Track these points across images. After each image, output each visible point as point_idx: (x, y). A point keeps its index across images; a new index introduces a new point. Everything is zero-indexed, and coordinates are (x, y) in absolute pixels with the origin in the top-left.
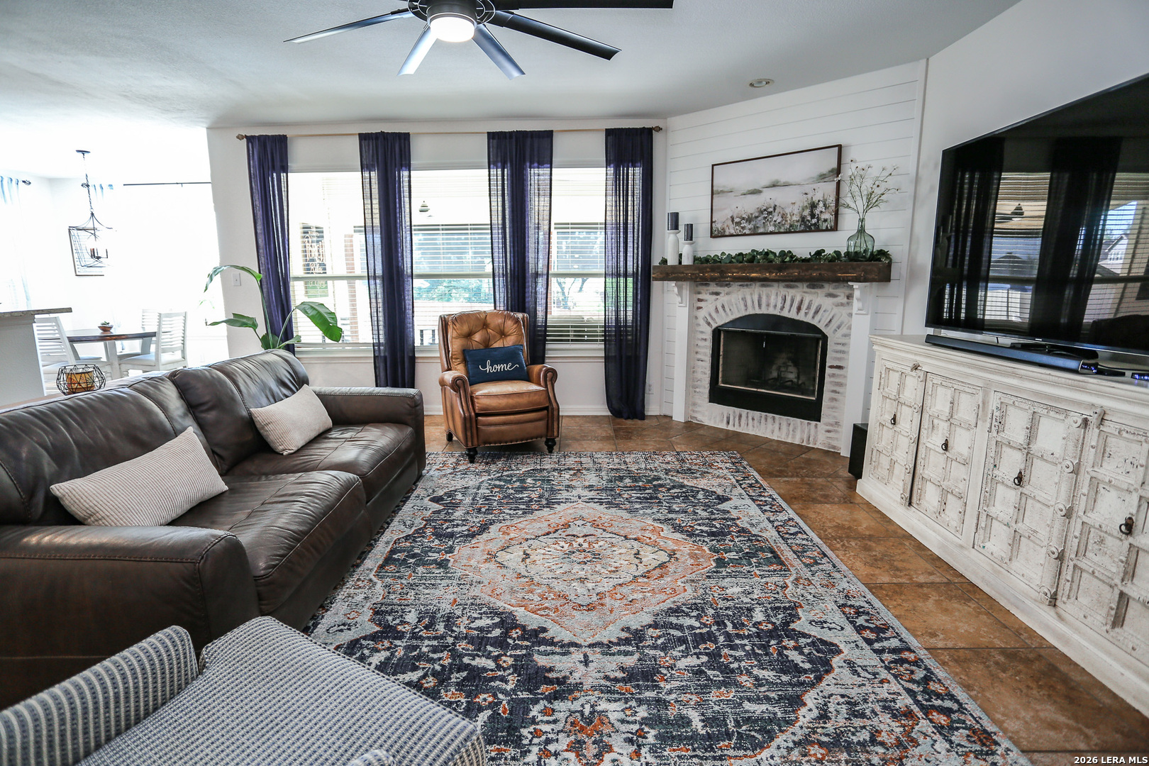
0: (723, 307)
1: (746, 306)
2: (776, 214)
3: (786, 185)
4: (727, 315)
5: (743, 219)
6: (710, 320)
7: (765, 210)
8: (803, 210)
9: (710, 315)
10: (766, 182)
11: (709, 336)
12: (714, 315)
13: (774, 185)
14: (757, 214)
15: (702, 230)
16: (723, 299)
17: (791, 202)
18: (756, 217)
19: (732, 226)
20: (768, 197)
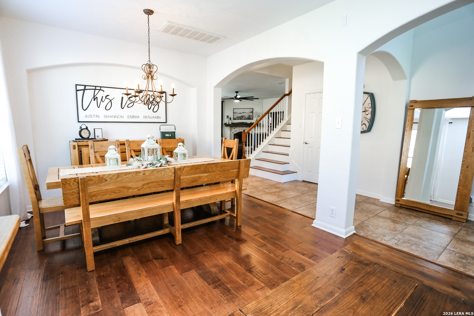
1: (239, 130)
2: (244, 117)
3: (245, 113)
4: (236, 132)
5: (239, 117)
8: (248, 116)
10: (242, 112)
11: (233, 135)
12: (234, 132)
13: (244, 113)
14: (241, 117)
15: (232, 118)
16: (236, 129)
17: (246, 115)
19: (237, 118)
20: (243, 114)
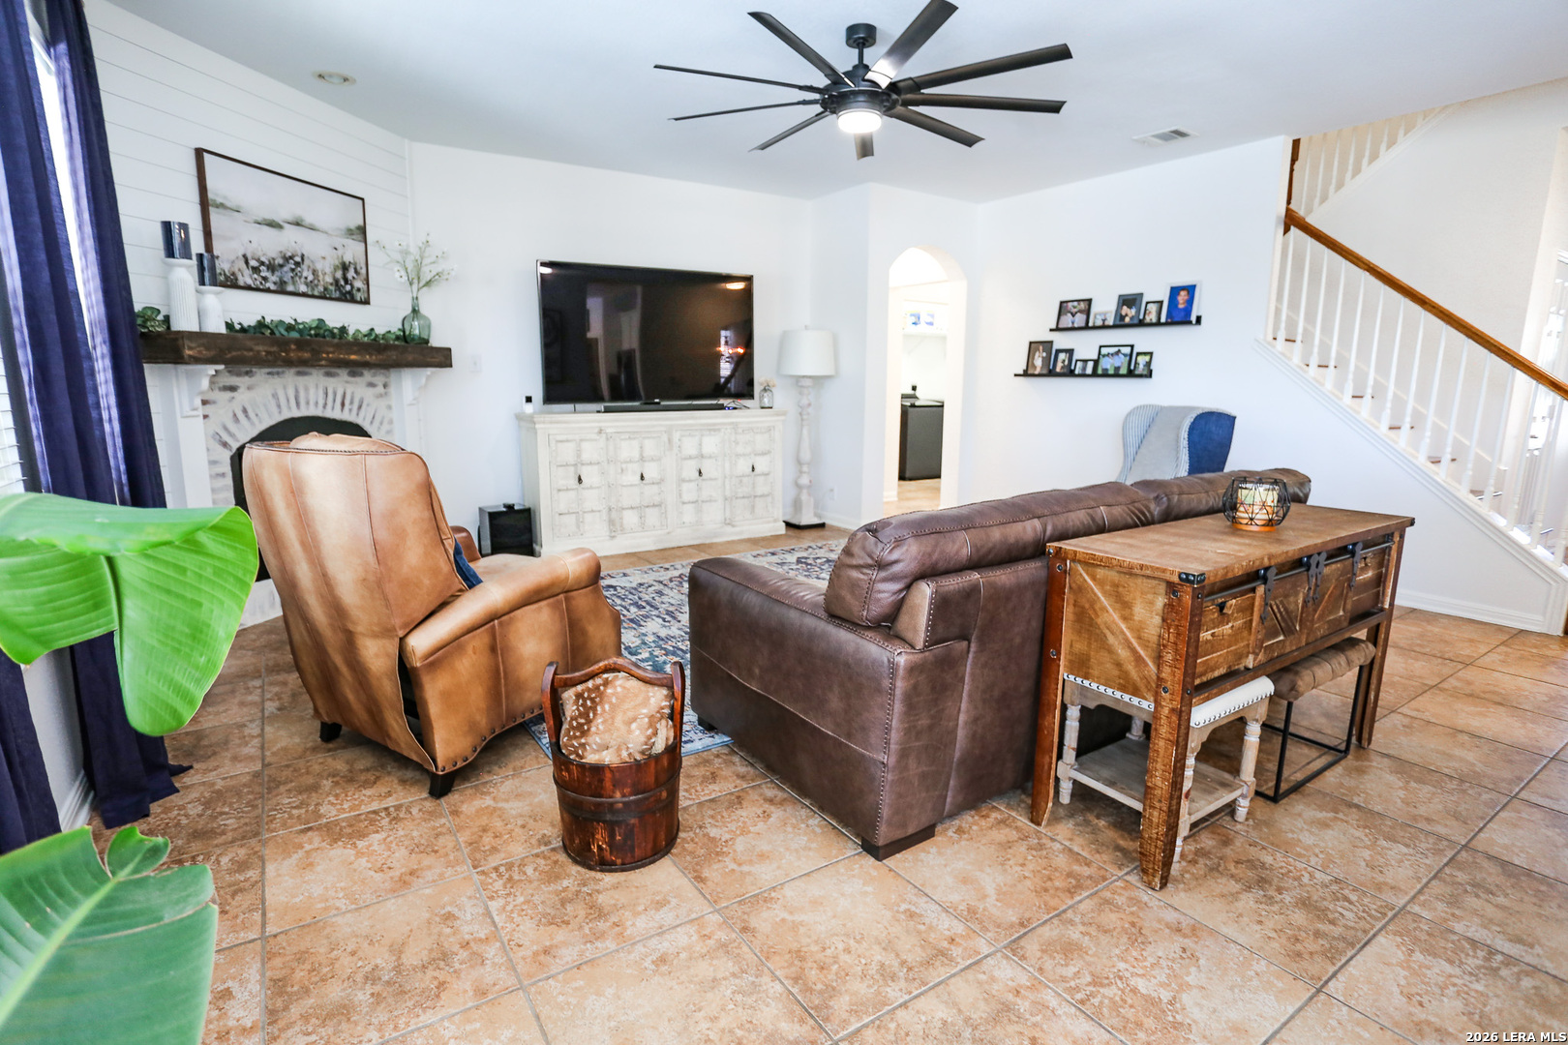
0: (245, 411)
1: (279, 406)
2: (304, 267)
3: (312, 227)
4: (253, 424)
5: (262, 263)
6: (226, 438)
7: (291, 258)
8: (335, 270)
9: (226, 429)
10: (290, 218)
12: (232, 427)
14: (281, 261)
16: (242, 397)
17: (321, 255)
18: (281, 266)
19: (247, 272)
20: (290, 240)
